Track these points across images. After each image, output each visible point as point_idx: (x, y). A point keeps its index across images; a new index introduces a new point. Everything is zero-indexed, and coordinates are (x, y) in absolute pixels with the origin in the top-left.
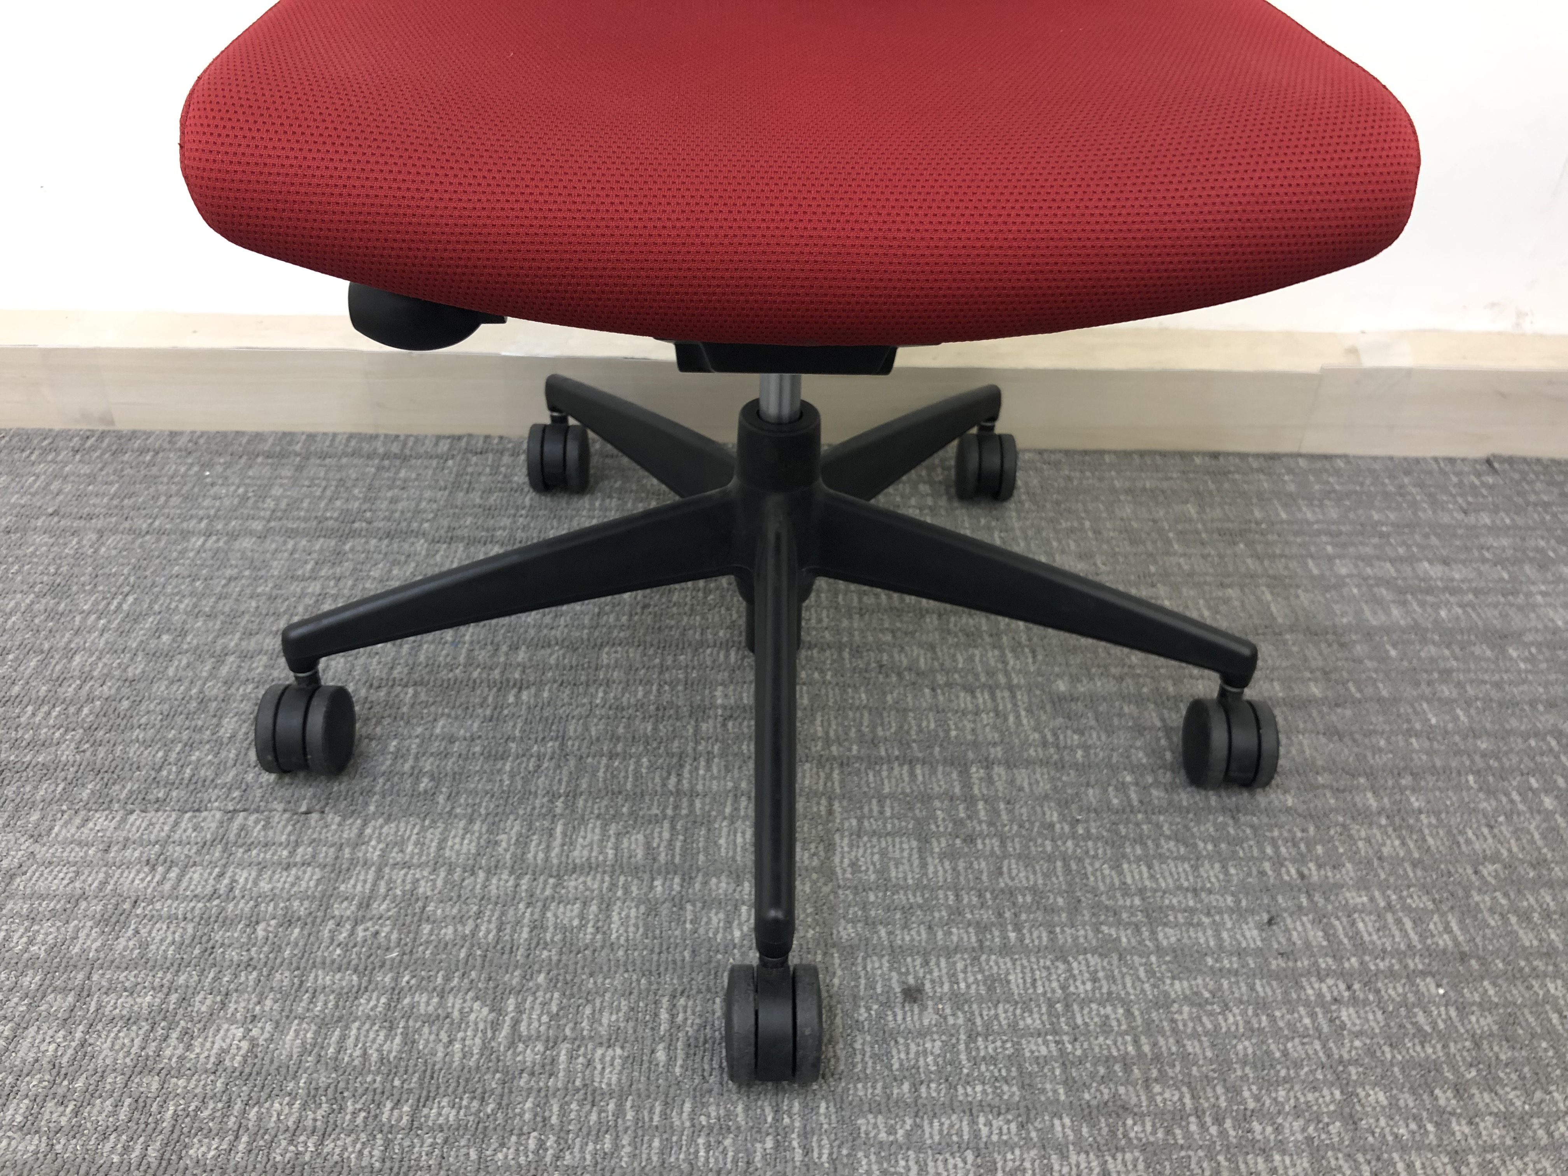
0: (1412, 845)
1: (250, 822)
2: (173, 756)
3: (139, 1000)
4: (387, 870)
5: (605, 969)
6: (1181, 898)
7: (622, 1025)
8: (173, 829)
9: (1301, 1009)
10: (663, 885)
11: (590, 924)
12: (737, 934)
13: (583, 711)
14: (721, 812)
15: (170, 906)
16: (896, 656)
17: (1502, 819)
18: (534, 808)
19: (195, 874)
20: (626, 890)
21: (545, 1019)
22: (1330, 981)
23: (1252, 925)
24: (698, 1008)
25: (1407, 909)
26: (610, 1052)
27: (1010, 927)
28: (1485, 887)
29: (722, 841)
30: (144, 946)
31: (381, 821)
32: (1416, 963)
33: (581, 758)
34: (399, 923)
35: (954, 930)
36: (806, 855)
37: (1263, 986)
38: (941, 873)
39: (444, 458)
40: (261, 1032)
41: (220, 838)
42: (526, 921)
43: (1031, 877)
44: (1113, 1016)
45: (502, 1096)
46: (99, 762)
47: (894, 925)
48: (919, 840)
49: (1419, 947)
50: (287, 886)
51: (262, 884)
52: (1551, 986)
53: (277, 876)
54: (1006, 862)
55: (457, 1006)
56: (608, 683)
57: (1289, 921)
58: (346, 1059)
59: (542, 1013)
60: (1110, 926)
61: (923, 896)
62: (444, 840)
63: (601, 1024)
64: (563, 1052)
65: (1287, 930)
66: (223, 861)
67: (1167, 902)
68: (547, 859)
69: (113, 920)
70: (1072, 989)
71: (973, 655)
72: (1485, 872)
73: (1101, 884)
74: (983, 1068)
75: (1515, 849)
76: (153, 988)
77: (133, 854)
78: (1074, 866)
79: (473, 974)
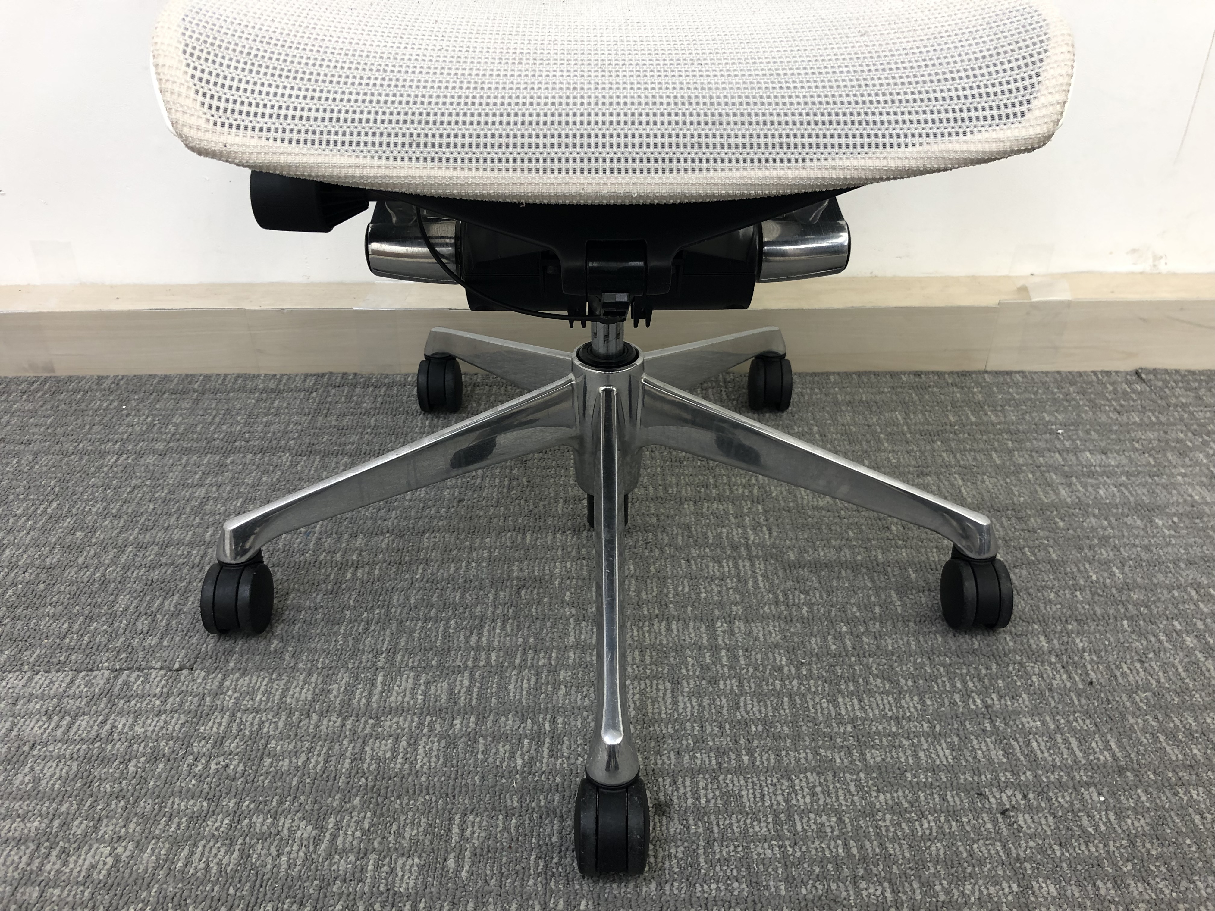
0: (1077, 678)
1: (132, 679)
2: (76, 627)
3: (28, 825)
4: (239, 715)
5: (411, 792)
6: (886, 725)
7: (421, 838)
8: (69, 686)
9: (984, 815)
10: (462, 723)
11: (401, 755)
12: (519, 762)
13: (406, 584)
14: (512, 664)
15: (60, 748)
16: (659, 534)
17: (1151, 655)
18: (361, 663)
19: (83, 722)
20: (431, 728)
21: (358, 834)
22: (1009, 792)
23: (944, 746)
24: (484, 823)
25: (1073, 730)
26: (410, 861)
27: (744, 752)
28: (1137, 712)
29: (511, 687)
30: (37, 780)
31: (237, 675)
32: (1081, 775)
33: (402, 622)
34: (246, 758)
35: (698, 755)
36: (580, 696)
37: (953, 796)
38: (689, 709)
39: (310, 391)
40: (124, 850)
41: (107, 692)
42: (348, 754)
43: (763, 710)
44: (827, 824)
45: (318, 899)
46: (16, 633)
47: (649, 752)
48: (673, 683)
49: (1084, 762)
50: (157, 729)
51: (136, 728)
52: (1194, 793)
53: (149, 721)
54: (742, 699)
55: (287, 825)
56: (427, 562)
57: (975, 742)
58: (192, 871)
59: (356, 830)
60: (827, 749)
61: (673, 728)
62: (287, 689)
63: (404, 838)
64: (371, 862)
65: (973, 750)
66: (107, 711)
67: (874, 728)
68: (368, 703)
69: (14, 760)
70: (794, 802)
71: (721, 532)
72: (1138, 699)
73: (819, 715)
74: (718, 868)
75: (1163, 680)
76: (41, 815)
77: (35, 706)
78: (798, 701)
79: (302, 798)
